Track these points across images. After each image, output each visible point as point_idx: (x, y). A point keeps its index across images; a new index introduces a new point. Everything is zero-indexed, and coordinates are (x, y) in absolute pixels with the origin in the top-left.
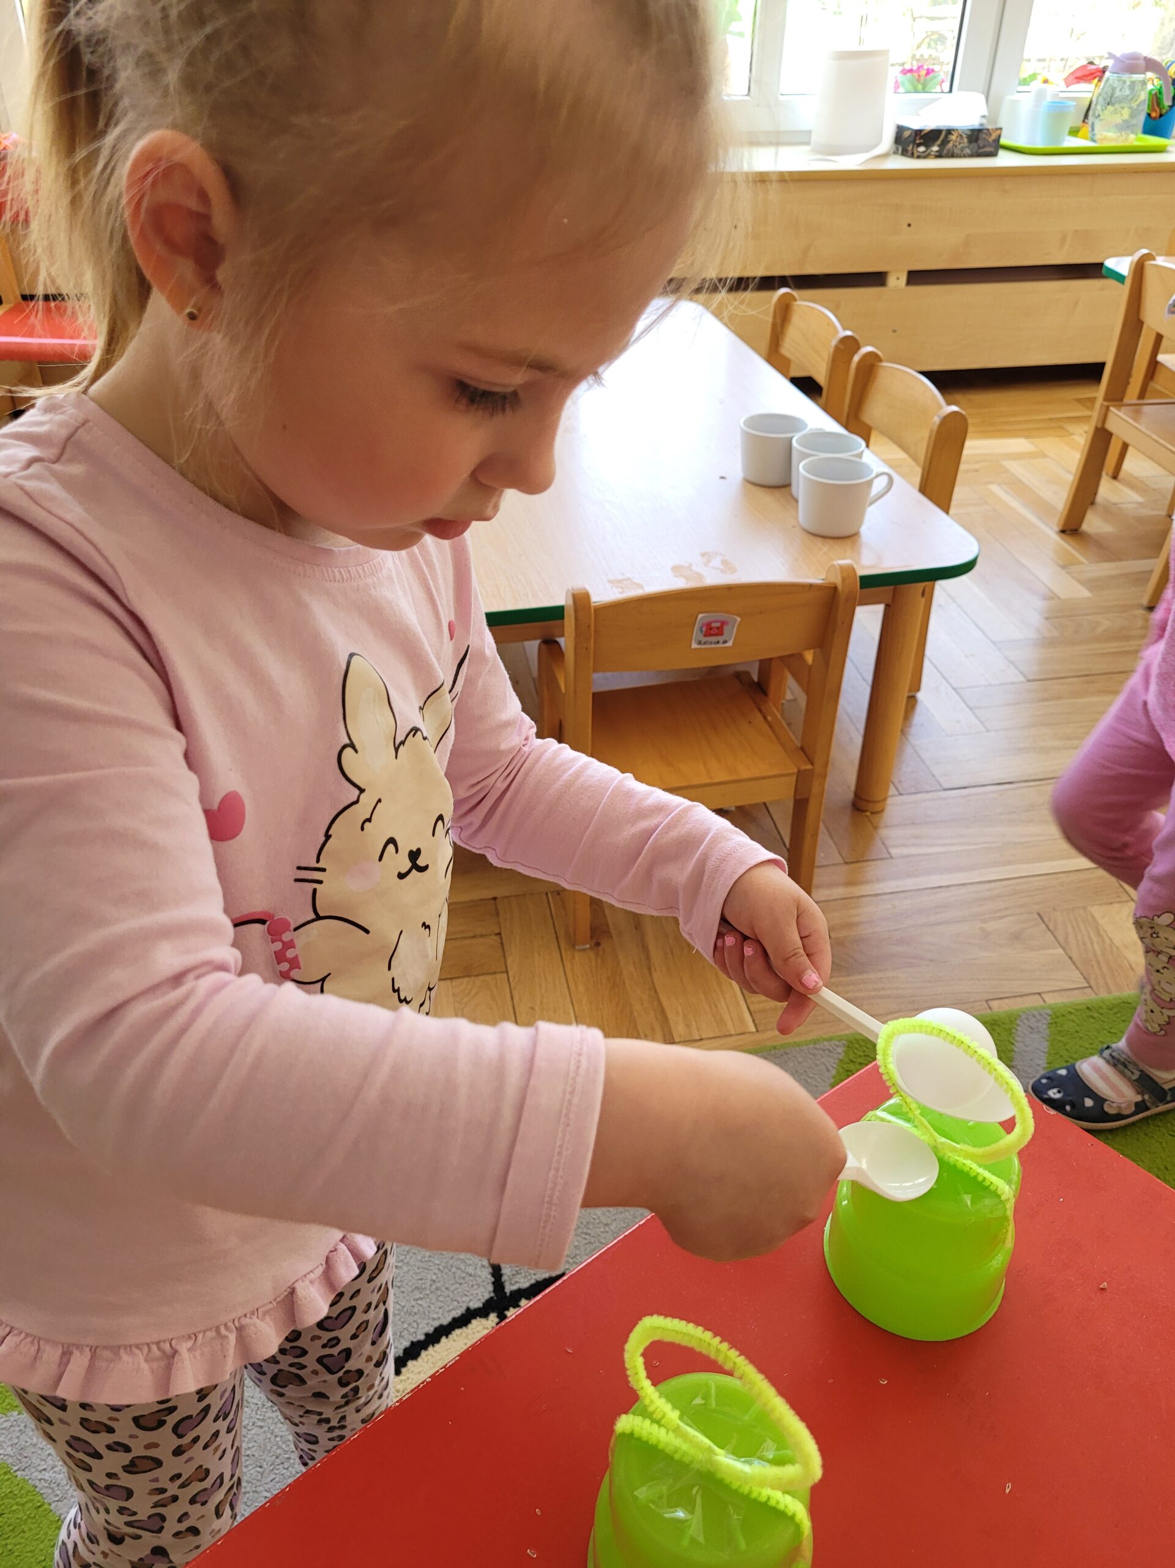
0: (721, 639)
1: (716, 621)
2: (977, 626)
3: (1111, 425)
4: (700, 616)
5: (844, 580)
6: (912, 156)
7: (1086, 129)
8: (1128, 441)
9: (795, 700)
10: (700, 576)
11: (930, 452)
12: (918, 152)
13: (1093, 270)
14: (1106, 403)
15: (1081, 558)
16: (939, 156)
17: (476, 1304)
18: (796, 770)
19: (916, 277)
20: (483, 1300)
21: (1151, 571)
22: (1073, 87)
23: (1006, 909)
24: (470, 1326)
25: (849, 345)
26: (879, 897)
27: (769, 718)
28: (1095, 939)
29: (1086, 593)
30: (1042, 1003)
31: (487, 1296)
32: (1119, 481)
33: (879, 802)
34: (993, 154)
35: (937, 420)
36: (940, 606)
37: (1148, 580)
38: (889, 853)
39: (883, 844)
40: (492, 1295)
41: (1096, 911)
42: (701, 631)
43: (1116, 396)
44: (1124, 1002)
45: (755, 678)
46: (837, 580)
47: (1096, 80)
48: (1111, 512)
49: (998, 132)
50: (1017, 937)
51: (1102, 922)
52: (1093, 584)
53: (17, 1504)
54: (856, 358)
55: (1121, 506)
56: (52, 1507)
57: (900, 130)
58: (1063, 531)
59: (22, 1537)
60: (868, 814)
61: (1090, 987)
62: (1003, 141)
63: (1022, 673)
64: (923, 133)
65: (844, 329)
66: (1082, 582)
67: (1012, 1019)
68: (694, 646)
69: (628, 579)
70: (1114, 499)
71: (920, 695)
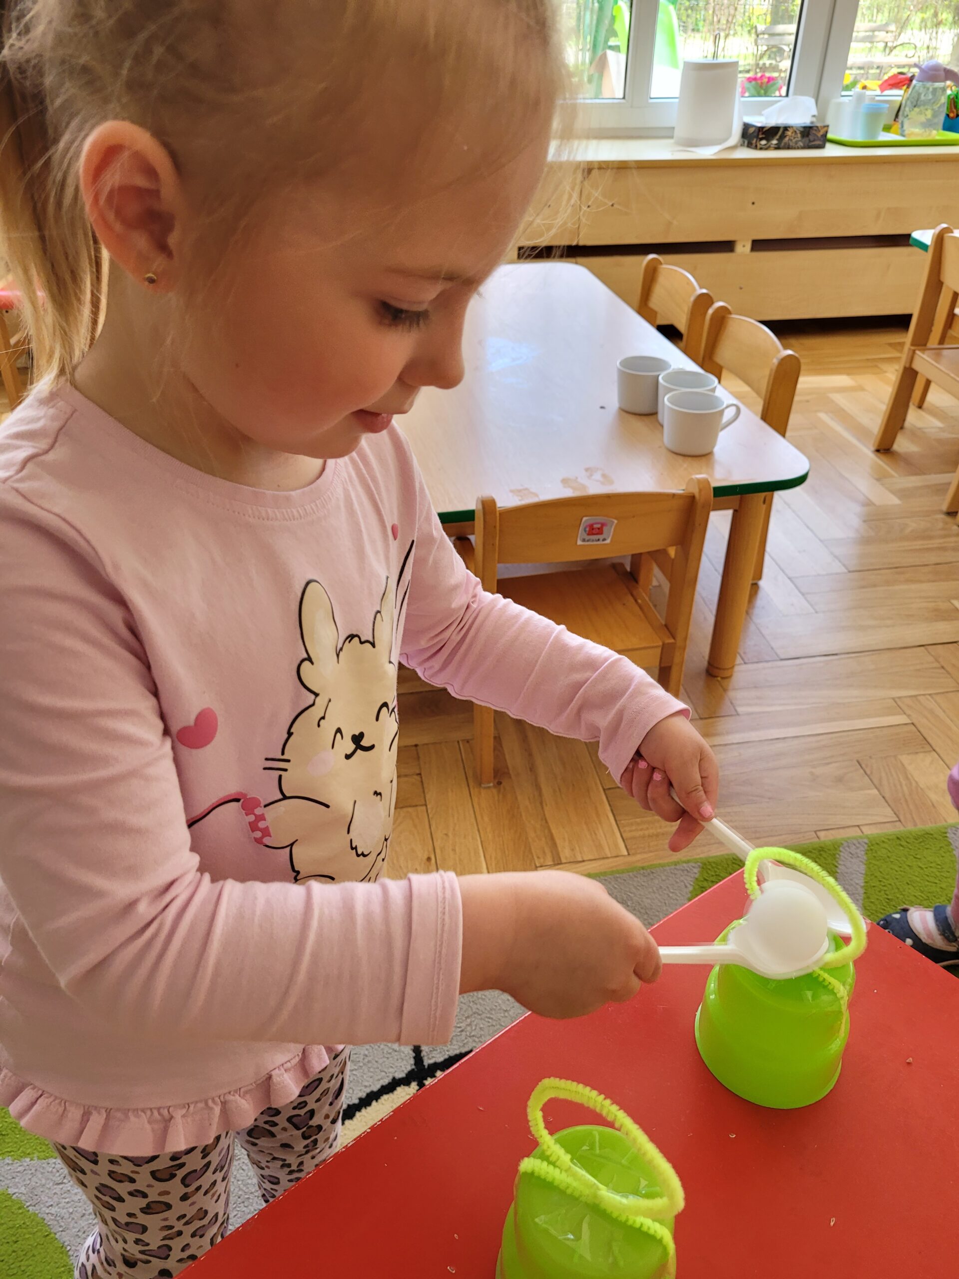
0: (601, 537)
1: (598, 523)
2: (808, 527)
3: (916, 366)
4: (584, 519)
5: (700, 491)
6: (756, 148)
7: (897, 126)
8: (930, 378)
9: (660, 586)
10: (584, 487)
11: (770, 388)
12: (761, 144)
13: (902, 240)
14: (913, 348)
15: (893, 473)
16: (778, 148)
17: (400, 1075)
18: (661, 644)
19: (759, 245)
20: (406, 1072)
21: (949, 484)
22: (887, 92)
23: (832, 756)
24: (395, 1092)
25: (704, 301)
26: (728, 747)
27: (640, 601)
28: (904, 783)
29: (895, 501)
30: (860, 834)
31: (409, 1068)
32: (923, 410)
33: (728, 669)
34: (821, 147)
35: (775, 361)
36: (778, 511)
37: (947, 490)
38: (736, 710)
39: (732, 703)
40: (414, 1067)
41: (905, 759)
42: (585, 531)
43: (921, 342)
44: (928, 834)
45: (628, 569)
46: (695, 491)
47: (905, 87)
48: (917, 435)
49: (826, 129)
50: (839, 780)
51: (910, 768)
52: (903, 494)
53: (30, 1233)
54: (710, 311)
55: (926, 430)
56: (57, 1236)
57: (746, 127)
58: (878, 451)
59: (32, 1260)
60: (719, 679)
61: (900, 821)
62: (829, 136)
63: (844, 565)
64: (765, 130)
65: (701, 287)
66: (893, 492)
67: (836, 847)
68: (579, 542)
69: (526, 489)
70: (919, 424)
71: (762, 583)
